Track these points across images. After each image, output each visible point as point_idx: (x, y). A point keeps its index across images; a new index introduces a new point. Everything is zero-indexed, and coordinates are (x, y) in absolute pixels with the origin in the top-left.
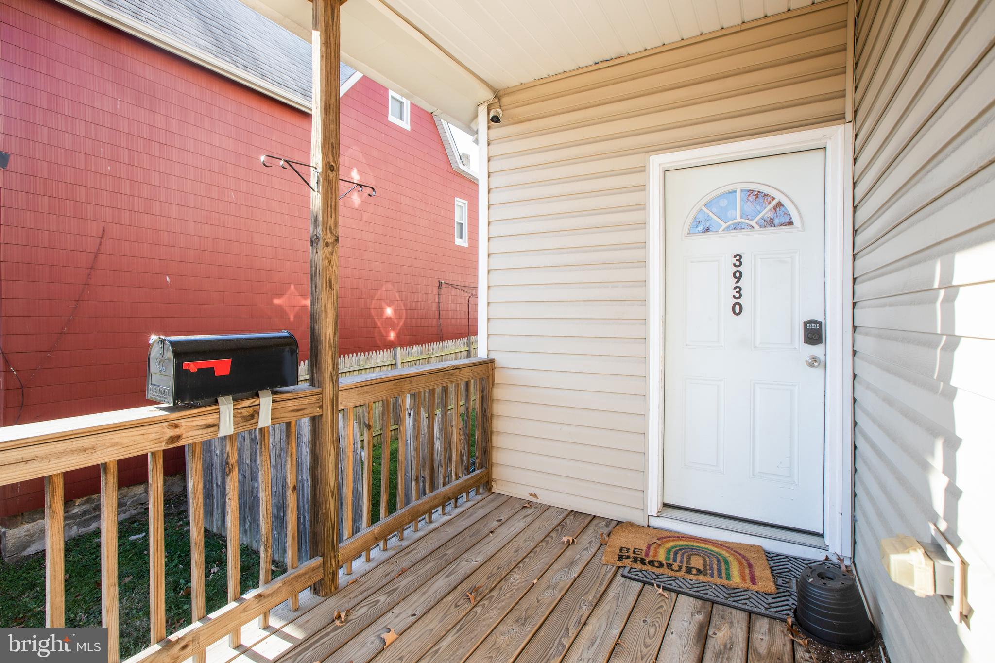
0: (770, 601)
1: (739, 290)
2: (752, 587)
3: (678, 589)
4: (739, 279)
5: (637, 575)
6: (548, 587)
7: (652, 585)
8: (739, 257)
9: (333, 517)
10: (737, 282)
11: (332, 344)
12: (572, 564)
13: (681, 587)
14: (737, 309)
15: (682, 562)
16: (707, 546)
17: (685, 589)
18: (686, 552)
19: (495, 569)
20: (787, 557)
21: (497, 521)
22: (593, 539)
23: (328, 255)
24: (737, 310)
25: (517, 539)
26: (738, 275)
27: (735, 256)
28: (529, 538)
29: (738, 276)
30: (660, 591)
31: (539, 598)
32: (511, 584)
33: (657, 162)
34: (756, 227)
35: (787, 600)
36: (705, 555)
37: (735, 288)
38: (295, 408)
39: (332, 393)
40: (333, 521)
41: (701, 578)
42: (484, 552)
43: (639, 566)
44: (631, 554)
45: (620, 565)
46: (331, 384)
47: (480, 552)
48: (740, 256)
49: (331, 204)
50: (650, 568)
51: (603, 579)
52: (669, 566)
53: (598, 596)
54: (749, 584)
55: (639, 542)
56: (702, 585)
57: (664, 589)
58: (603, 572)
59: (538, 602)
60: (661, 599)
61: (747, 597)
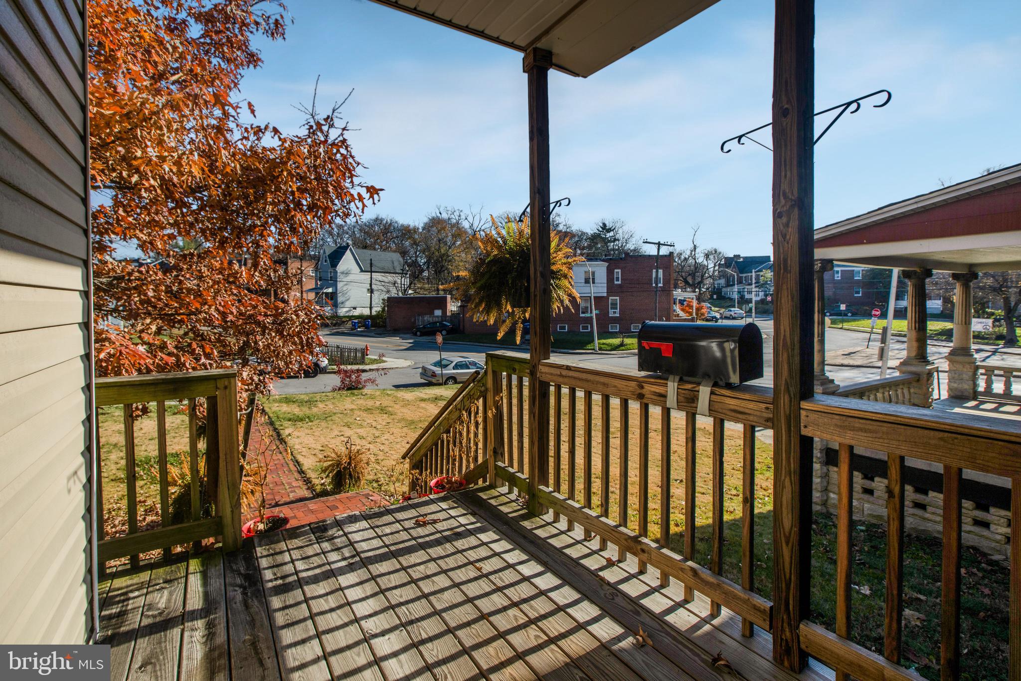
9: (787, 571)
11: (789, 344)
23: (782, 227)
38: (736, 408)
39: (787, 407)
40: (788, 576)
46: (787, 397)
49: (785, 161)
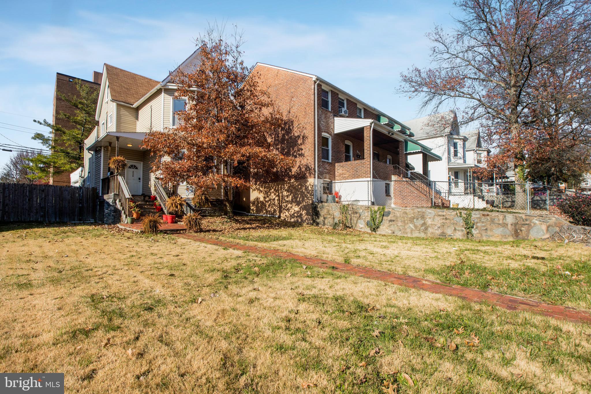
14: (133, 176)
48: (133, 171)
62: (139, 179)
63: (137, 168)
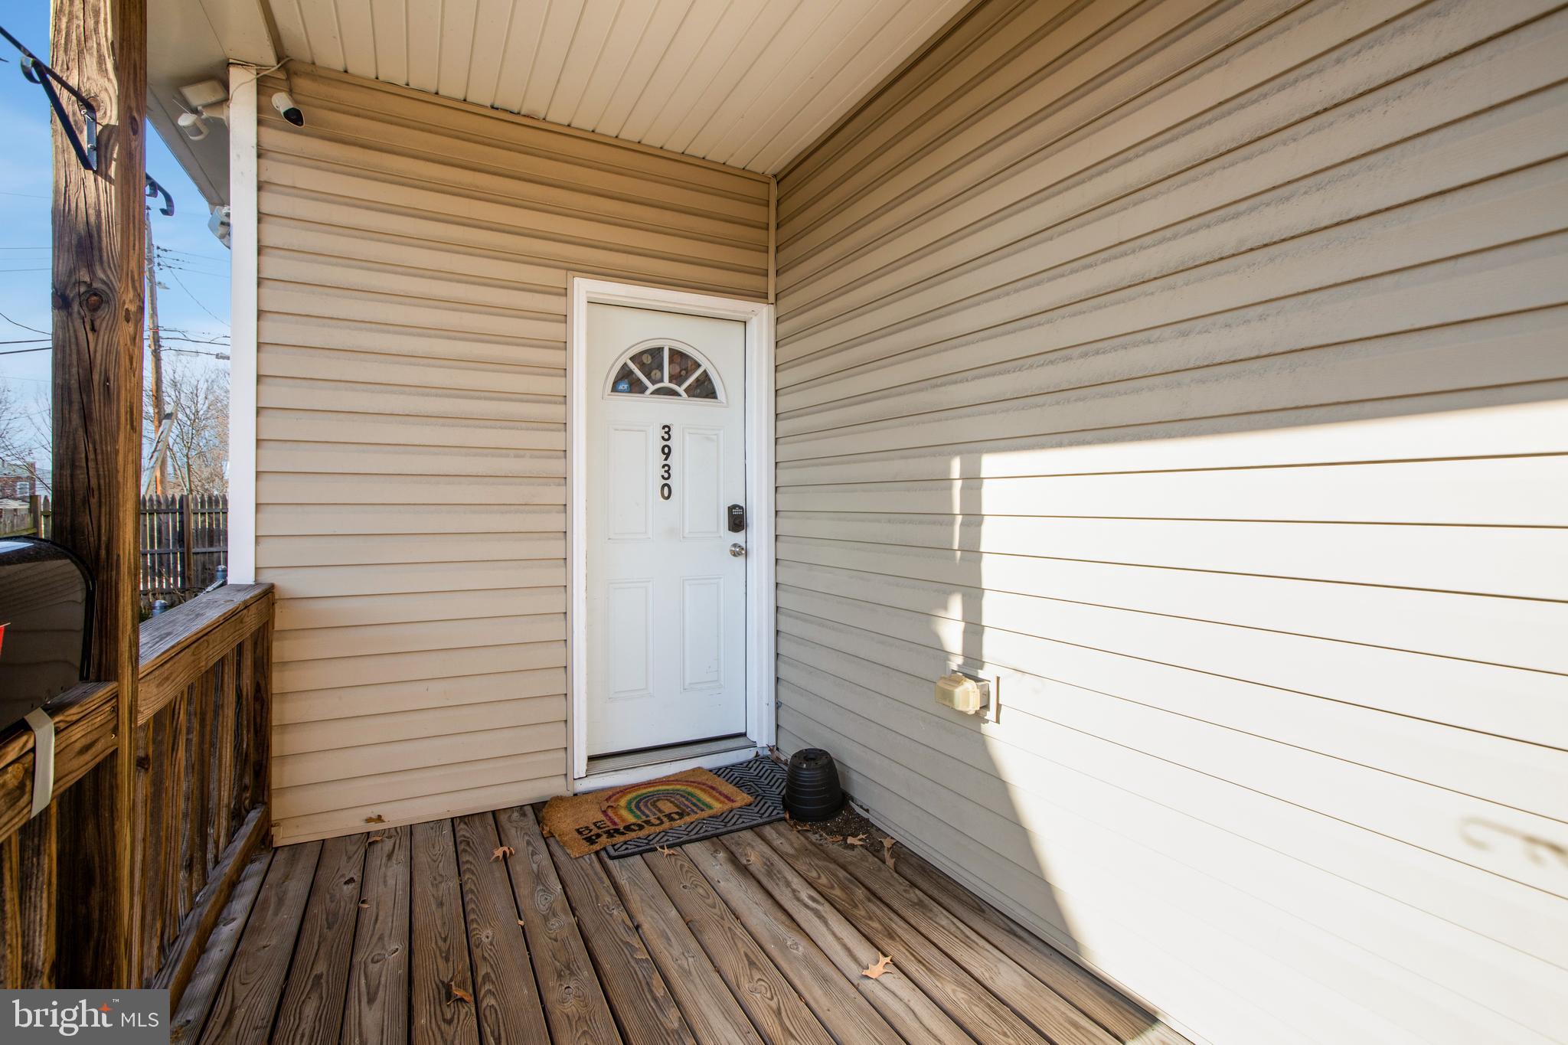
0: (756, 809)
1: (667, 468)
2: (735, 805)
3: (678, 841)
4: (668, 455)
5: (627, 849)
6: (546, 919)
7: (655, 850)
8: (667, 428)
10: (666, 459)
12: (539, 877)
13: (679, 838)
14: (667, 491)
15: (655, 814)
16: (657, 788)
17: (685, 838)
18: (647, 801)
19: (440, 942)
20: (727, 768)
21: (346, 883)
22: (527, 838)
24: (666, 493)
25: (418, 889)
26: (666, 450)
27: (664, 428)
28: (435, 879)
29: (667, 452)
30: (666, 851)
31: (553, 936)
32: (491, 944)
33: (583, 288)
34: (684, 395)
35: (766, 803)
36: (668, 796)
37: (664, 467)
38: (84, 741)
41: (688, 819)
42: (387, 932)
43: (619, 839)
44: (595, 831)
45: (598, 848)
47: (381, 938)
48: (669, 427)
50: (633, 835)
51: (596, 873)
52: (648, 822)
53: (613, 891)
54: (729, 805)
55: (592, 815)
56: (693, 826)
57: (669, 847)
58: (586, 866)
59: (556, 940)
60: (673, 860)
61: (737, 817)
62: (737, 520)
63: (704, 389)
